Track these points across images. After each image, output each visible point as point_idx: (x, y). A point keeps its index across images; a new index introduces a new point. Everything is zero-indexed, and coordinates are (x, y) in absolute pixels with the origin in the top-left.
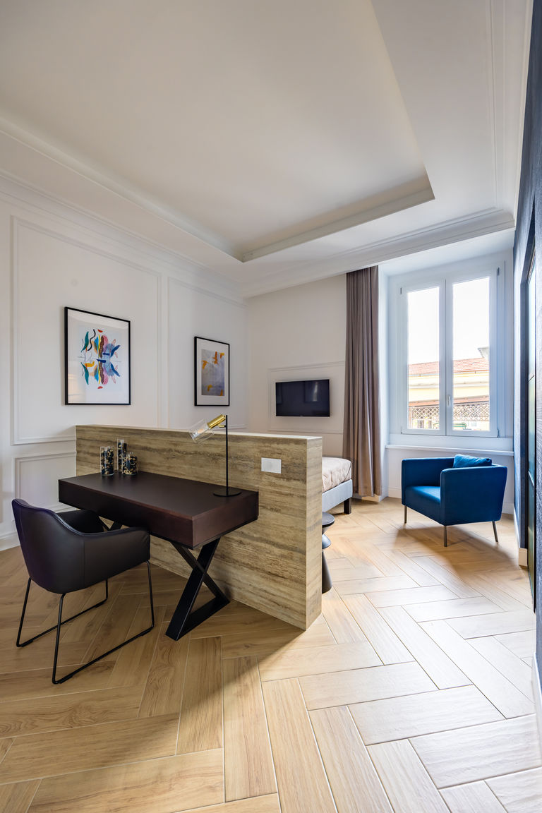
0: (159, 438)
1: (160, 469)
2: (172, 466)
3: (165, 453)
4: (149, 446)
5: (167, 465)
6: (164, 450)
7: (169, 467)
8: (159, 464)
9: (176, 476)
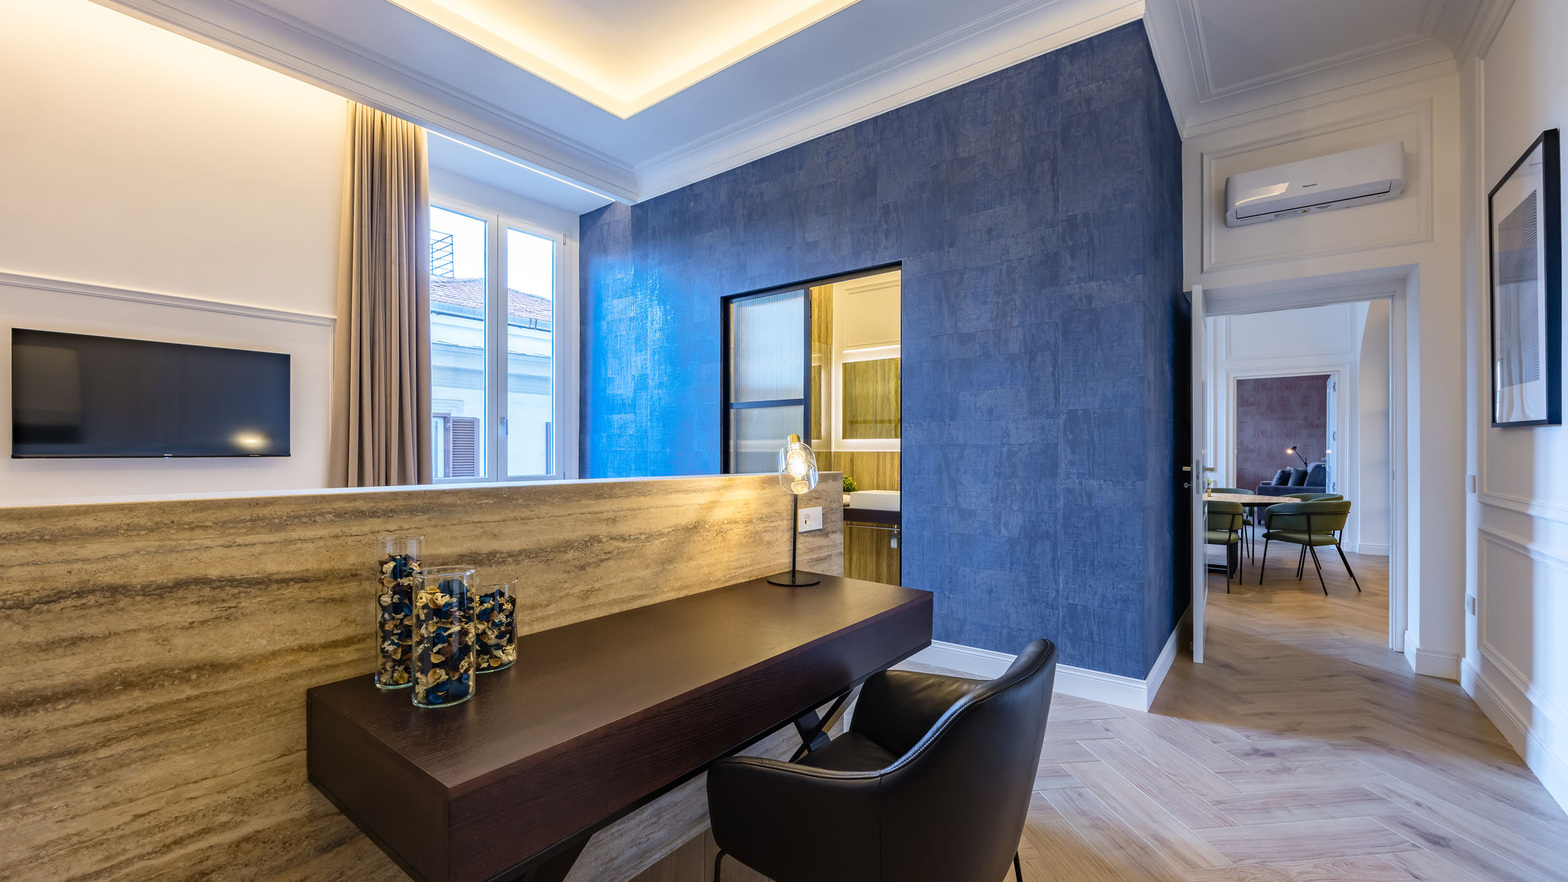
0: (543, 510)
1: (551, 610)
2: (597, 585)
3: (570, 555)
4: (485, 546)
5: (577, 590)
6: (566, 546)
7: (586, 595)
8: (543, 598)
9: (616, 610)
